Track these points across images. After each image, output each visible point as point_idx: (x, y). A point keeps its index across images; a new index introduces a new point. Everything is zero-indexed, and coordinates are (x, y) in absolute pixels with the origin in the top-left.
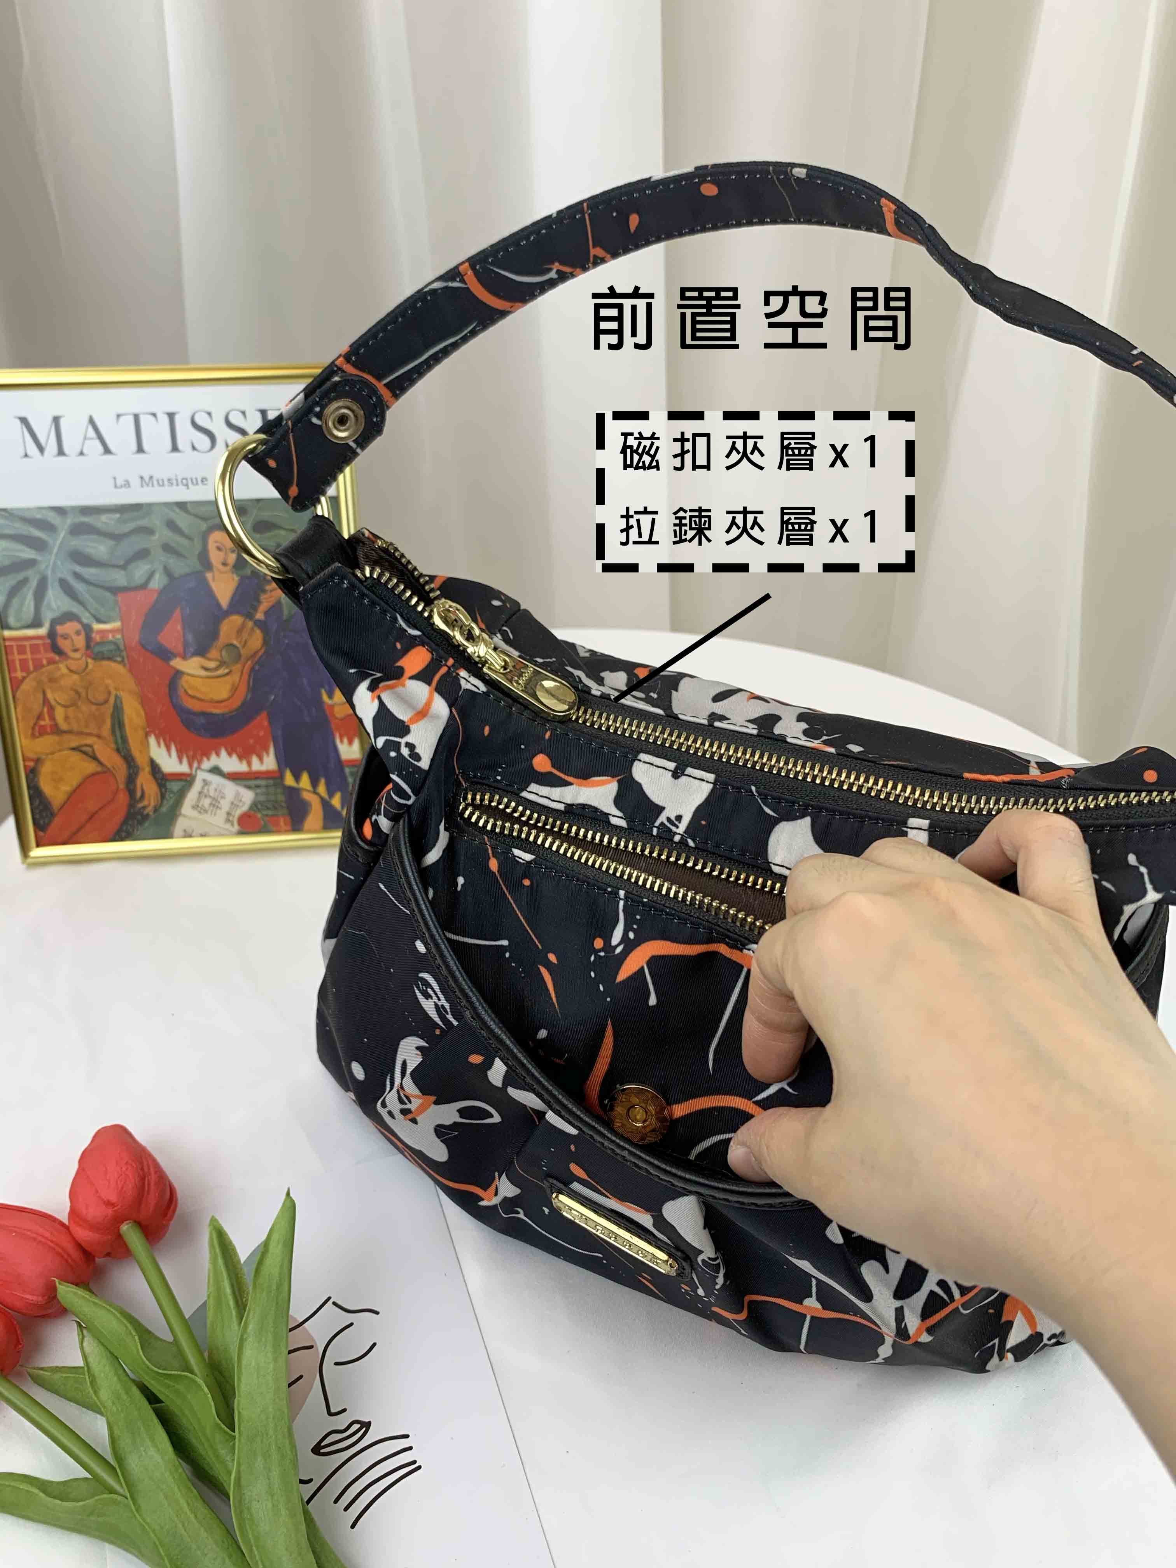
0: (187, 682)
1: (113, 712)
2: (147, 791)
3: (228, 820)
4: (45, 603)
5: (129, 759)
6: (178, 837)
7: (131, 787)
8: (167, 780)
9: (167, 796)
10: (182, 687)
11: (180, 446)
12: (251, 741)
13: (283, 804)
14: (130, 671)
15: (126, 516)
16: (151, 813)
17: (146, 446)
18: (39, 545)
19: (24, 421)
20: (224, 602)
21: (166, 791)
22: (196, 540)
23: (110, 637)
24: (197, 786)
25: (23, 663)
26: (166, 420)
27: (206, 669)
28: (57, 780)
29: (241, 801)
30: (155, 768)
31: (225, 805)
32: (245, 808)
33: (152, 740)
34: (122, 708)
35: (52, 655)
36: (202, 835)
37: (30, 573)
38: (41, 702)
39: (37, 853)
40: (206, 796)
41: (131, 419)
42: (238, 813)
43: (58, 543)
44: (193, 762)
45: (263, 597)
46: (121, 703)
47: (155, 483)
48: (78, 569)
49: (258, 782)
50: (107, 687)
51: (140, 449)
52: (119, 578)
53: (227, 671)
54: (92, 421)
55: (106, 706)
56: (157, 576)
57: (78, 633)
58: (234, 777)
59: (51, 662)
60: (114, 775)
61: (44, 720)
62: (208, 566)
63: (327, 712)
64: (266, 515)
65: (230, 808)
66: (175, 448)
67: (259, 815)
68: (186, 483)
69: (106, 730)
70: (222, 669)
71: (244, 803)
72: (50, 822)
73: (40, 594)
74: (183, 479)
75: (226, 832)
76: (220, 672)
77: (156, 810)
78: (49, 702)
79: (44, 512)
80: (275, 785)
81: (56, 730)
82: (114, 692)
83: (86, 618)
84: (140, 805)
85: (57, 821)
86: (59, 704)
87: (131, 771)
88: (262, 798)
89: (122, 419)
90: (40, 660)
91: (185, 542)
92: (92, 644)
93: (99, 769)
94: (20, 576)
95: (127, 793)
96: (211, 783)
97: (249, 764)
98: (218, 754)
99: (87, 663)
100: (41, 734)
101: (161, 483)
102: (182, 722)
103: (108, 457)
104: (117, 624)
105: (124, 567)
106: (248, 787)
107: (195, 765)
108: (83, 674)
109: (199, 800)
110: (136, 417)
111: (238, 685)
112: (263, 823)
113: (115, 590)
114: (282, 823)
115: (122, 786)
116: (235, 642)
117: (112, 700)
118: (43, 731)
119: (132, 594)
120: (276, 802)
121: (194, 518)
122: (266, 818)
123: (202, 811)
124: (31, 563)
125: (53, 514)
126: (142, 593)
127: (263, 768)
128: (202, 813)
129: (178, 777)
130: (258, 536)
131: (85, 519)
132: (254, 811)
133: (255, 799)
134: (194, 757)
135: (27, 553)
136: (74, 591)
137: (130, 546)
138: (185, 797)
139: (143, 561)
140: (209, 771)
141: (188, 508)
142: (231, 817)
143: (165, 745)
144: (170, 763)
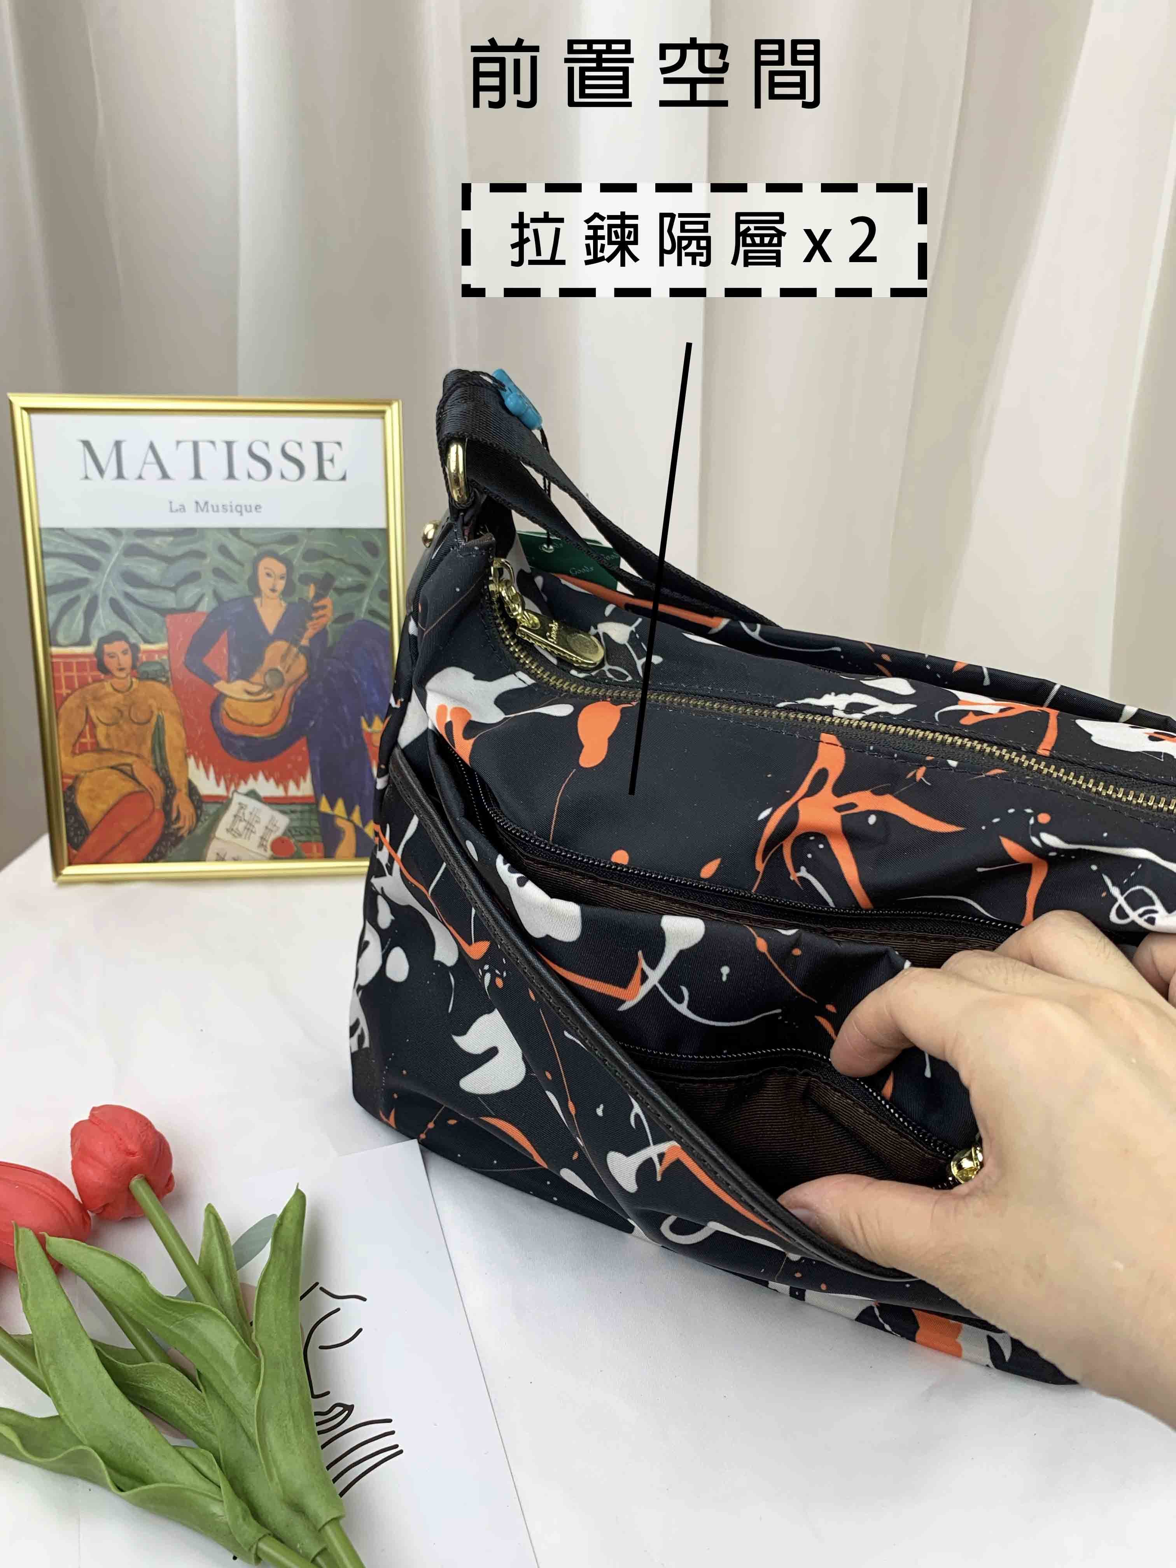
0: (230, 705)
1: (155, 732)
2: (183, 812)
3: (261, 845)
4: (94, 622)
5: (167, 781)
6: (210, 861)
7: (168, 808)
8: (202, 802)
9: (202, 818)
10: (224, 709)
11: (236, 473)
12: (289, 766)
13: (317, 831)
15: (179, 539)
16: (185, 835)
17: (203, 473)
18: (93, 565)
19: (87, 444)
23: (156, 658)
24: (233, 808)
25: (69, 680)
26: (223, 448)
27: (249, 693)
28: (94, 797)
29: (275, 825)
30: (192, 790)
31: (259, 829)
32: (279, 833)
33: (191, 761)
34: (164, 729)
35: (97, 673)
36: (235, 859)
37: (81, 591)
38: (84, 718)
39: (69, 870)
40: (241, 820)
41: (190, 446)
42: (272, 837)
43: (112, 563)
44: (230, 785)
45: (309, 624)
46: (163, 723)
47: (210, 508)
48: (130, 590)
49: (293, 807)
50: (150, 706)
51: (197, 476)
52: (169, 600)
53: (269, 695)
54: (152, 447)
55: (148, 725)
56: (206, 599)
57: (125, 653)
58: (270, 802)
59: (96, 680)
61: (85, 737)
63: (366, 741)
64: (317, 544)
65: (264, 834)
66: (231, 476)
67: (292, 841)
68: (240, 510)
69: (146, 750)
70: (265, 693)
71: (278, 828)
73: (90, 613)
74: (237, 506)
75: (259, 857)
77: (190, 832)
78: (91, 721)
79: (100, 532)
82: (156, 712)
83: (134, 638)
84: (175, 826)
85: (91, 840)
86: (101, 721)
87: (168, 792)
88: (296, 824)
89: (181, 445)
91: (236, 568)
92: (138, 664)
93: (137, 789)
94: (72, 595)
95: (163, 816)
96: (246, 806)
97: (286, 789)
98: (255, 778)
99: (132, 682)
100: (81, 753)
101: (215, 509)
102: (222, 744)
103: (166, 482)
104: (164, 645)
105: (173, 590)
106: (284, 812)
107: (232, 788)
109: (234, 823)
110: (196, 445)
111: (280, 709)
112: (296, 849)
113: (164, 612)
114: (314, 851)
115: (158, 807)
116: (279, 668)
117: (154, 720)
118: (83, 749)
119: (181, 616)
120: (307, 827)
121: (245, 544)
122: (300, 844)
123: (236, 835)
124: (84, 582)
125: (108, 535)
126: (190, 615)
127: (299, 794)
128: (235, 837)
129: (215, 799)
130: (307, 564)
131: (139, 541)
132: (289, 837)
133: (290, 824)
134: (231, 780)
135: (80, 572)
136: (124, 611)
137: (182, 569)
138: (220, 820)
139: (194, 584)
140: (246, 795)
141: (241, 534)
142: (265, 842)
143: (204, 766)
144: (208, 785)
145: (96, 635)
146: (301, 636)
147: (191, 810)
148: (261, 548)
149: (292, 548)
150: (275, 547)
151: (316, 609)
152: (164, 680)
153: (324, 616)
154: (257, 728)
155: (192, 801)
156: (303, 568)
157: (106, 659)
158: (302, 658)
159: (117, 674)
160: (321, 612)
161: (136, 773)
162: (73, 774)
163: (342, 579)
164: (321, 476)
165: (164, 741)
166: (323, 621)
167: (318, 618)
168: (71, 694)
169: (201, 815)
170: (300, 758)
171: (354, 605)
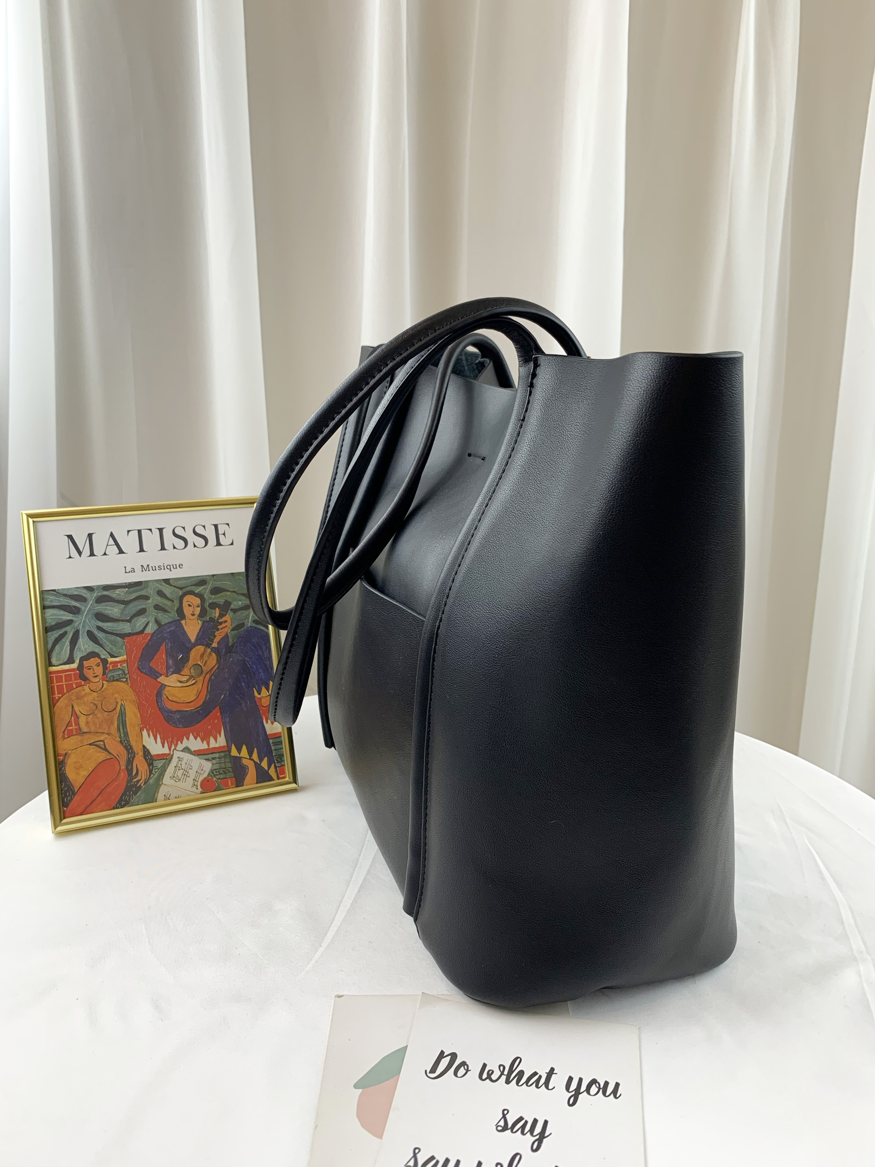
3: (194, 784)
4: (77, 647)
5: (129, 748)
6: (160, 801)
9: (153, 772)
11: (166, 547)
12: (209, 727)
13: (231, 771)
14: (131, 687)
15: (132, 589)
16: (142, 785)
17: (145, 548)
18: (76, 611)
19: (70, 537)
20: (193, 638)
21: (153, 767)
22: (175, 600)
24: (174, 762)
25: (60, 688)
26: (158, 532)
27: (180, 682)
28: (78, 768)
29: (202, 770)
30: (146, 751)
31: (192, 774)
32: (205, 775)
33: (145, 733)
34: (125, 713)
36: (177, 797)
37: (68, 629)
39: (61, 826)
40: (179, 769)
41: (136, 533)
42: (201, 778)
43: (88, 608)
44: (172, 745)
45: (216, 634)
46: (125, 709)
47: (150, 569)
48: (100, 624)
49: (214, 755)
50: (116, 699)
51: (142, 550)
52: (126, 628)
53: (194, 681)
54: (112, 535)
55: (114, 712)
56: (150, 625)
58: (198, 753)
59: (79, 685)
60: (117, 759)
61: (72, 726)
64: (218, 584)
65: (195, 777)
66: (163, 548)
68: (169, 568)
71: (205, 771)
72: (72, 799)
73: (74, 641)
75: (193, 794)
78: (76, 713)
79: (79, 590)
80: (225, 757)
81: (80, 732)
83: (104, 655)
84: (135, 780)
85: (77, 798)
88: (217, 767)
89: (130, 533)
90: (72, 684)
91: (169, 603)
92: (107, 671)
93: (108, 757)
94: (61, 631)
96: (182, 758)
97: (208, 744)
98: (188, 739)
99: (103, 683)
101: (154, 569)
103: (122, 555)
104: (124, 657)
105: (129, 621)
106: (208, 760)
107: (173, 747)
108: (100, 691)
109: (175, 771)
110: (139, 531)
112: (217, 784)
113: (123, 636)
114: (230, 784)
115: (123, 767)
116: (199, 663)
117: (118, 708)
118: (70, 734)
119: (135, 637)
120: (225, 768)
121: (173, 587)
122: (219, 780)
123: (177, 780)
124: (70, 622)
125: (85, 591)
126: (140, 636)
127: (217, 745)
128: (176, 782)
129: (162, 757)
130: (213, 596)
131: (105, 593)
132: (211, 776)
133: (212, 767)
134: (172, 742)
135: (67, 616)
136: (96, 638)
137: (133, 608)
138: (165, 771)
139: (142, 616)
140: (182, 751)
141: (171, 582)
142: (196, 782)
143: (153, 735)
144: (156, 747)
146: (212, 641)
147: (146, 766)
148: (183, 590)
149: (203, 587)
150: (193, 588)
151: (221, 623)
154: (188, 704)
155: (146, 760)
156: (210, 599)
157: (85, 671)
158: (214, 654)
159: (94, 680)
160: (223, 625)
161: (107, 747)
162: (64, 753)
163: (235, 603)
164: (219, 544)
165: (126, 721)
166: (226, 630)
167: (221, 629)
168: (62, 697)
169: (152, 769)
170: (216, 721)
171: (244, 618)
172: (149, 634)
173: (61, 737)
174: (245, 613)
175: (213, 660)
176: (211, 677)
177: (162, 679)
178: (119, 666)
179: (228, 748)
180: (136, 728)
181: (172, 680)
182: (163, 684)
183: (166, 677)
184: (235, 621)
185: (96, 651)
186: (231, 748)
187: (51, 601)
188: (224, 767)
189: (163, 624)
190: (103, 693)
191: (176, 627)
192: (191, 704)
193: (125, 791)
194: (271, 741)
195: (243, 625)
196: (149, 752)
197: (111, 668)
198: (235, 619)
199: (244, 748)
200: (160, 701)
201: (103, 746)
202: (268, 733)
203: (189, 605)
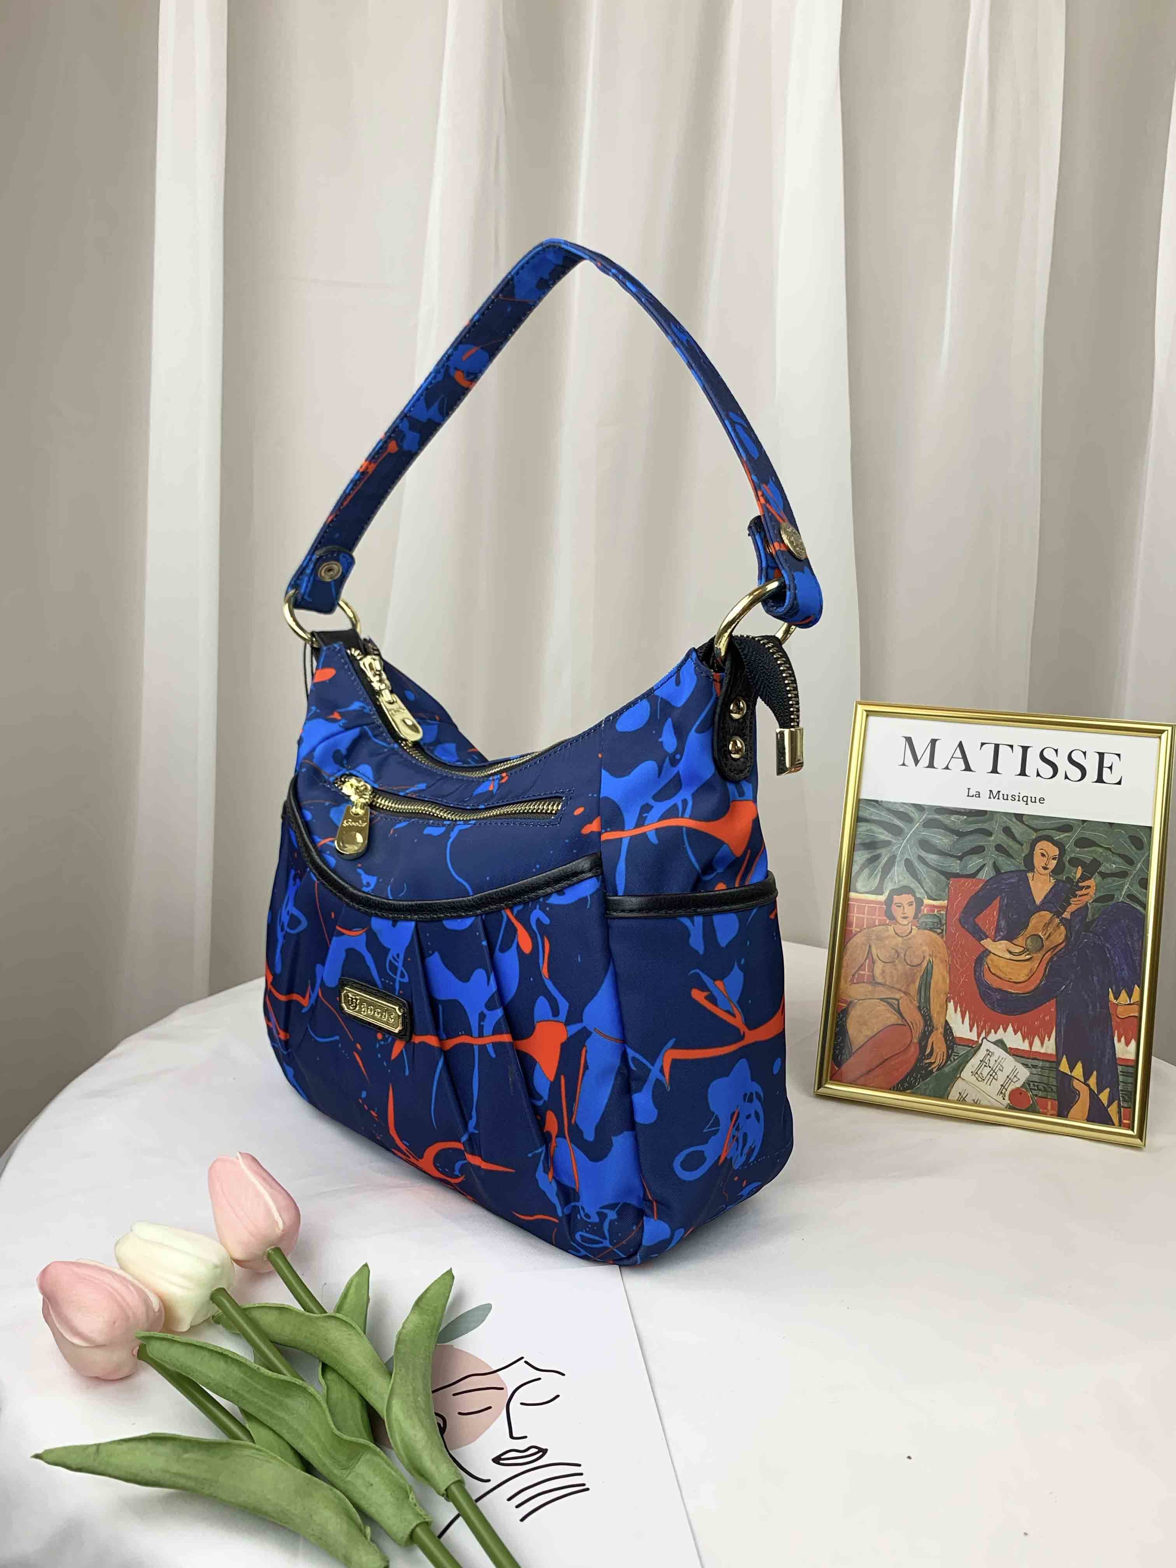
3: (1001, 1093)
4: (889, 875)
5: (927, 1019)
6: (951, 1100)
11: (1027, 772)
12: (1037, 1024)
14: (946, 943)
15: (971, 819)
17: (999, 770)
18: (897, 832)
19: (909, 740)
24: (981, 1054)
25: (860, 921)
26: (1020, 750)
27: (1010, 953)
29: (1016, 1077)
31: (1001, 1077)
32: (1019, 1084)
33: (951, 1005)
35: (885, 918)
36: (976, 1103)
37: (883, 851)
40: (986, 1065)
41: (991, 748)
42: (1012, 1087)
43: (912, 831)
44: (982, 1031)
47: (1001, 796)
48: (923, 854)
49: (1035, 1063)
51: (995, 770)
52: (955, 866)
53: (1028, 957)
54: (961, 745)
56: (986, 869)
57: (910, 904)
58: (1015, 1053)
62: (1031, 867)
64: (1088, 834)
65: (1005, 1082)
66: (1023, 773)
67: (1030, 1094)
68: (1026, 800)
71: (1019, 1080)
73: (887, 869)
74: (1024, 797)
75: (998, 1103)
76: (1022, 957)
79: (907, 807)
81: (873, 981)
82: (927, 959)
88: (1036, 1078)
89: (985, 746)
91: (1016, 846)
92: (920, 915)
93: (900, 1022)
94: (875, 852)
96: (993, 1053)
97: (1031, 1045)
98: (1005, 1030)
101: (1005, 798)
103: (968, 773)
104: (944, 903)
105: (960, 858)
106: (1026, 1065)
107: (983, 1035)
109: (979, 1067)
110: (997, 747)
112: (1032, 1101)
113: (949, 875)
114: (1049, 1107)
115: (915, 1041)
116: (1040, 934)
117: (925, 964)
119: (963, 880)
120: (1047, 1084)
121: (1027, 828)
122: (1036, 1098)
123: (980, 1079)
124: (888, 843)
125: (913, 809)
126: (970, 880)
127: (1043, 1051)
128: (978, 1081)
129: (967, 1043)
130: (1078, 849)
131: (938, 817)
132: (1026, 1089)
133: (1029, 1077)
134: (983, 1028)
135: (885, 836)
136: (914, 870)
137: (969, 843)
138: (967, 1062)
139: (977, 855)
140: (995, 1043)
141: (1024, 819)
142: (1004, 1090)
143: (961, 1011)
144: (962, 1029)
145: (889, 887)
147: (944, 1049)
149: (1067, 834)
151: (1082, 888)
152: (939, 931)
153: (1085, 895)
155: (946, 1041)
157: (894, 907)
158: (1062, 928)
163: (1108, 865)
164: (1100, 780)
165: (930, 984)
168: (859, 932)
170: (1047, 1018)
171: (1114, 888)
172: (980, 880)
173: (849, 980)
174: (1118, 882)
175: (1061, 934)
176: (1052, 958)
177: (987, 943)
178: (936, 913)
179: (1057, 1059)
180: (942, 996)
181: (1000, 947)
182: (987, 949)
183: (994, 941)
184: (1102, 890)
185: (912, 886)
186: (1061, 1061)
187: (871, 814)
188: (1046, 1082)
189: (1003, 871)
190: (910, 941)
191: (1019, 881)
192: (1019, 985)
193: (912, 1070)
194: (1120, 1068)
195: (1111, 897)
196: (951, 1032)
197: (925, 912)
198: (1103, 887)
199: (1079, 1066)
200: (978, 969)
201: (896, 1007)
202: (1117, 1056)
203: (1043, 855)
